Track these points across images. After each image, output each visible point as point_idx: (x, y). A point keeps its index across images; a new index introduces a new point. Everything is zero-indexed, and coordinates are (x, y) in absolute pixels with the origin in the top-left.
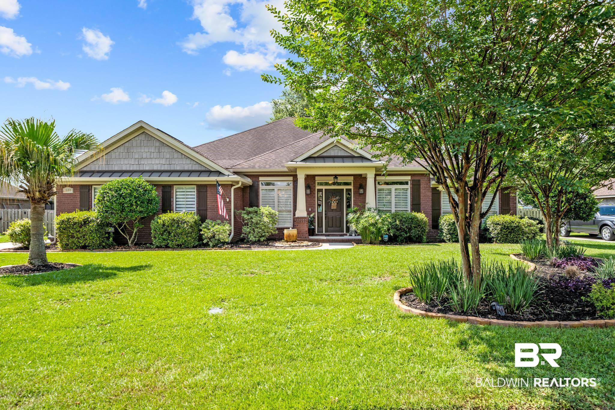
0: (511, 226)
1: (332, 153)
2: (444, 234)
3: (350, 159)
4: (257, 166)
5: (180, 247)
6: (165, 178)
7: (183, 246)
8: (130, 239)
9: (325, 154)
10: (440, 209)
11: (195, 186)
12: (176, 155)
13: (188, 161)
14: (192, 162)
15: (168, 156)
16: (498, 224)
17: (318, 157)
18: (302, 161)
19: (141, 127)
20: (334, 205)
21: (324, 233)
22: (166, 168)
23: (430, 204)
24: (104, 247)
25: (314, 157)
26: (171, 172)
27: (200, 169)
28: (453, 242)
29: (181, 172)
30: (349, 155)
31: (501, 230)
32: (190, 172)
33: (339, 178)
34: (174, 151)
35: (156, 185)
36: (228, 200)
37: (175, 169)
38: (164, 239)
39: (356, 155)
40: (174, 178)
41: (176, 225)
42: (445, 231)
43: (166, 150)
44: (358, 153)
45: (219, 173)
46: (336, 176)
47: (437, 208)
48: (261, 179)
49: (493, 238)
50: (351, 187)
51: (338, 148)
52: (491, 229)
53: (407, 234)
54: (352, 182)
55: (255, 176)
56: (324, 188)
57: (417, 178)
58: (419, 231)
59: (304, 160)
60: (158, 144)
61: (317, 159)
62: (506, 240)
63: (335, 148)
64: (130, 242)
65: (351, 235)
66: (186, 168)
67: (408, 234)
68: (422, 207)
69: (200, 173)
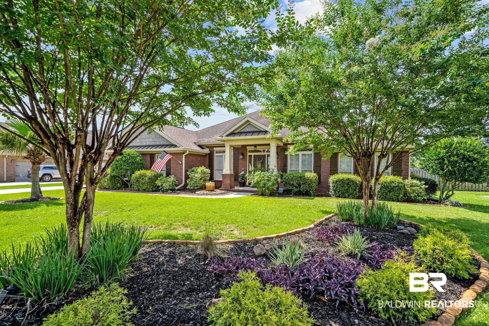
0: (391, 186)
1: (247, 129)
3: (258, 133)
6: (149, 150)
9: (243, 131)
10: (337, 170)
12: (157, 136)
15: (153, 137)
17: (238, 133)
18: (227, 136)
20: (259, 166)
22: (152, 143)
23: (329, 166)
26: (153, 146)
27: (168, 144)
29: (158, 146)
30: (258, 130)
32: (162, 146)
35: (144, 154)
36: (180, 162)
37: (156, 144)
39: (263, 130)
40: (153, 150)
45: (174, 146)
46: (255, 146)
48: (215, 149)
51: (251, 126)
55: (211, 147)
56: (253, 154)
58: (307, 187)
63: (249, 126)
64: (129, 186)
66: (161, 143)
68: (322, 168)
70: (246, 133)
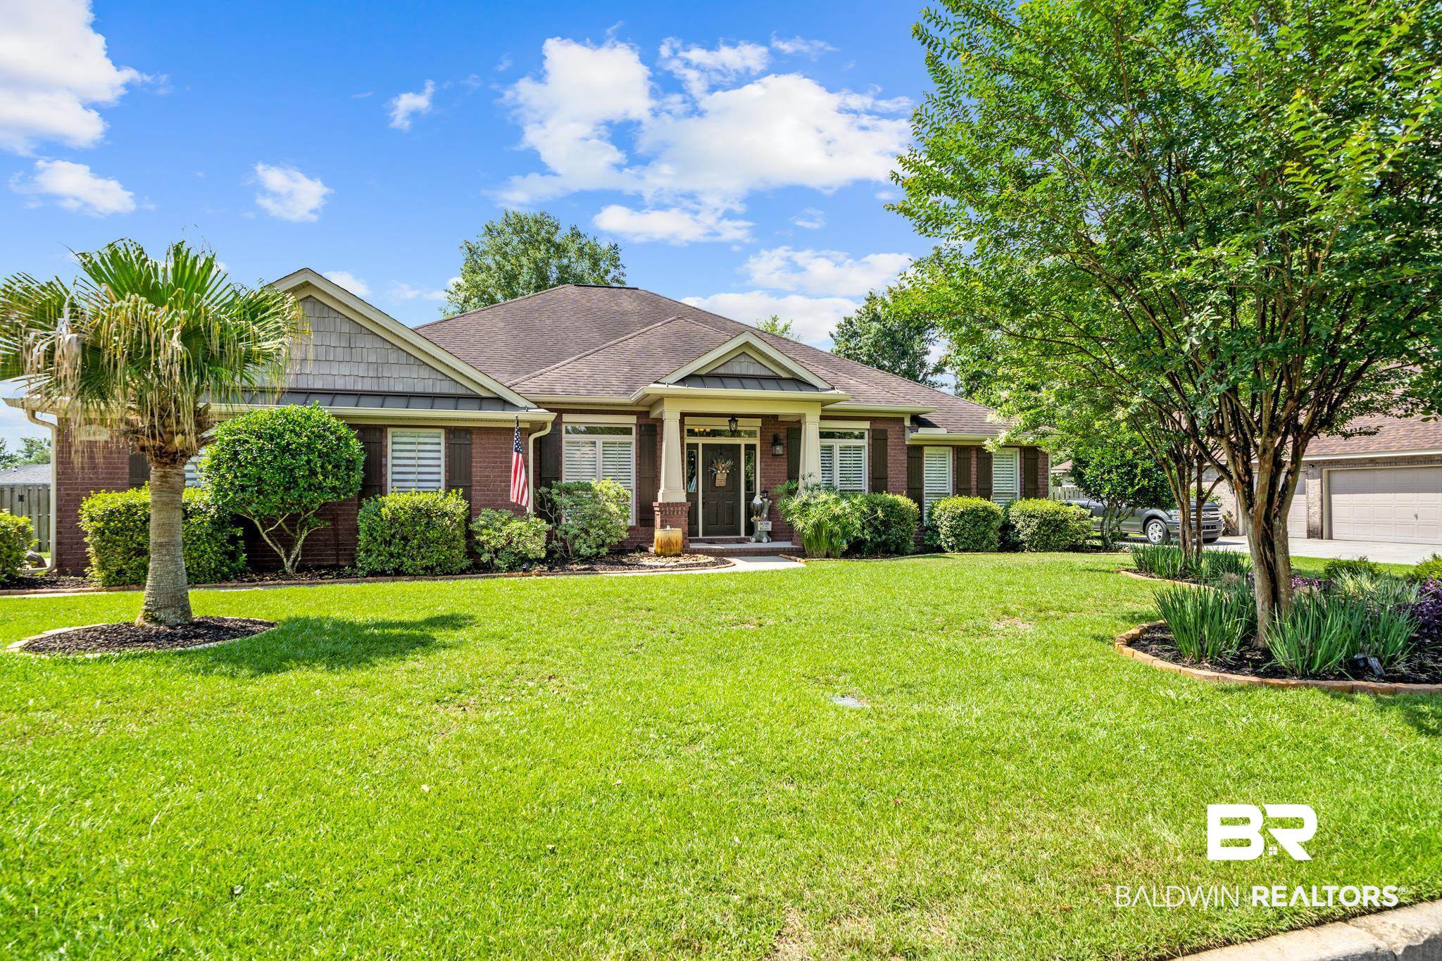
0: (1055, 520)
1: (737, 369)
2: (942, 536)
3: (773, 383)
4: (558, 389)
5: (430, 572)
6: (370, 411)
7: (438, 569)
8: (288, 556)
9: (722, 371)
10: (922, 488)
11: (442, 431)
12: (393, 357)
13: (425, 373)
14: (434, 375)
15: (372, 359)
16: (1034, 516)
17: (709, 376)
18: (676, 383)
19: (307, 285)
20: (721, 479)
21: (701, 536)
22: (367, 386)
23: (904, 477)
24: (225, 578)
25: (701, 376)
26: (384, 397)
27: (453, 391)
28: (960, 551)
29: (408, 397)
30: (771, 374)
31: (1039, 528)
32: (432, 398)
33: (741, 421)
34: (389, 346)
35: (355, 426)
37: (392, 389)
38: (391, 555)
39: (784, 375)
41: (424, 521)
42: (943, 531)
43: (368, 342)
44: (789, 371)
45: (502, 403)
46: (733, 418)
47: (918, 485)
48: (563, 418)
49: (1023, 542)
50: (756, 441)
51: (748, 359)
52: (1018, 526)
53: (880, 537)
54: (758, 430)
56: (701, 441)
57: (880, 426)
58: (903, 531)
59: (682, 381)
60: (346, 328)
61: (707, 380)
62: (1046, 547)
63: (742, 359)
64: (288, 564)
65: (759, 541)
66: (419, 389)
67: (884, 537)
68: (889, 483)
69: (457, 399)
70: (741, 380)
